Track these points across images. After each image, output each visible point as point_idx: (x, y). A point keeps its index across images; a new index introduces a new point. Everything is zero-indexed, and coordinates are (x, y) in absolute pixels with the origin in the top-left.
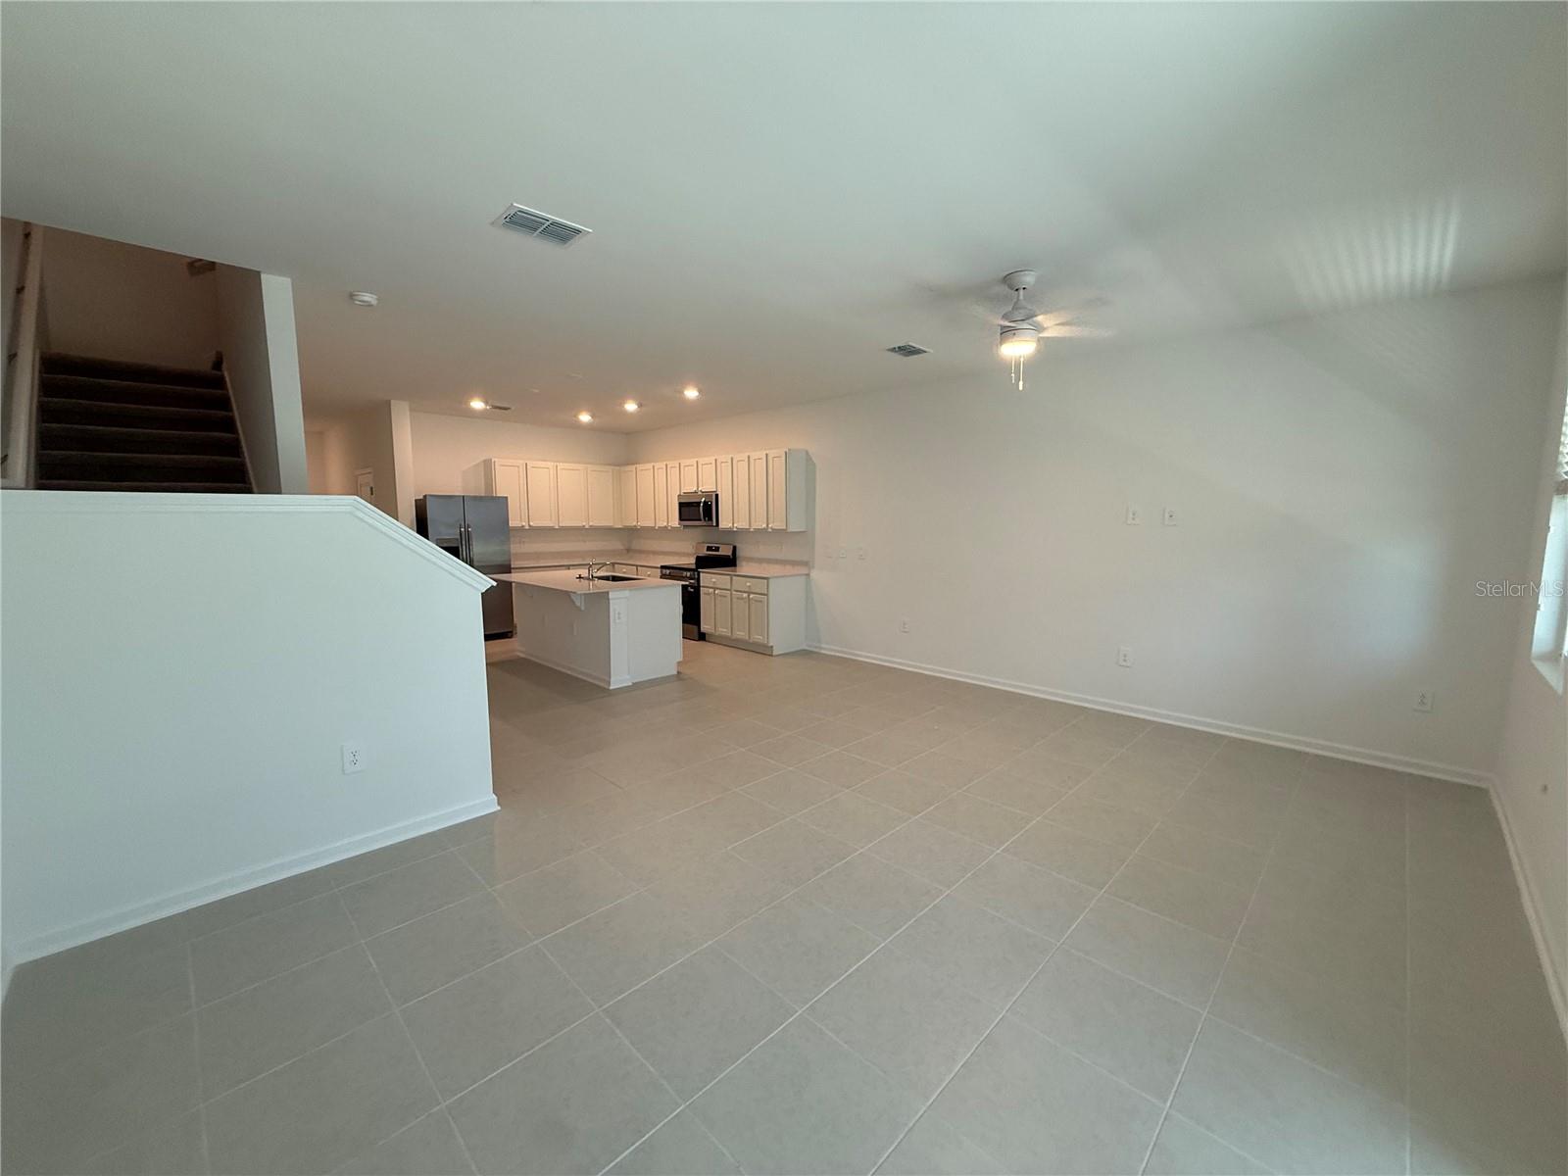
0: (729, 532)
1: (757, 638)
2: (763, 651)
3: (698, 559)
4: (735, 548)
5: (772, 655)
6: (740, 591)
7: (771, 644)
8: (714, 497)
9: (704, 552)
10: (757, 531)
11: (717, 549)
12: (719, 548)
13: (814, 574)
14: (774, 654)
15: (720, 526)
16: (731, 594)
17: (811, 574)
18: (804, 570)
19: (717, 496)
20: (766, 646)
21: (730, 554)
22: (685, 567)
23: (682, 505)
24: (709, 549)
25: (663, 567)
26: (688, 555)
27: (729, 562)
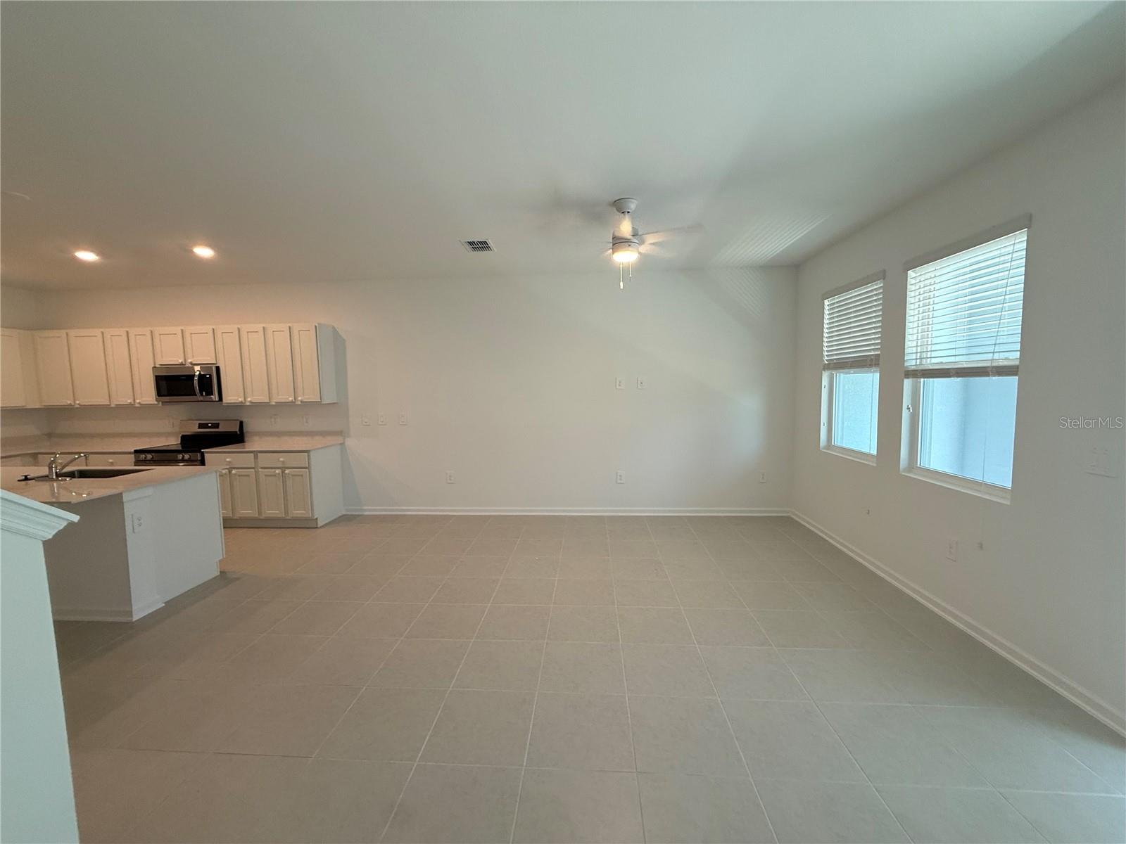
0: (239, 407)
1: (298, 513)
2: (307, 524)
3: (184, 438)
4: (241, 423)
5: (317, 528)
6: (272, 468)
7: (316, 517)
8: (214, 369)
9: (193, 428)
10: (279, 404)
11: (216, 426)
12: (218, 424)
13: (350, 442)
14: (319, 526)
15: (224, 401)
16: (257, 473)
17: (346, 444)
18: (340, 440)
19: (218, 369)
20: (307, 520)
21: (237, 429)
22: (165, 448)
23: (158, 379)
24: (201, 426)
25: (136, 452)
26: (168, 435)
27: (236, 438)
